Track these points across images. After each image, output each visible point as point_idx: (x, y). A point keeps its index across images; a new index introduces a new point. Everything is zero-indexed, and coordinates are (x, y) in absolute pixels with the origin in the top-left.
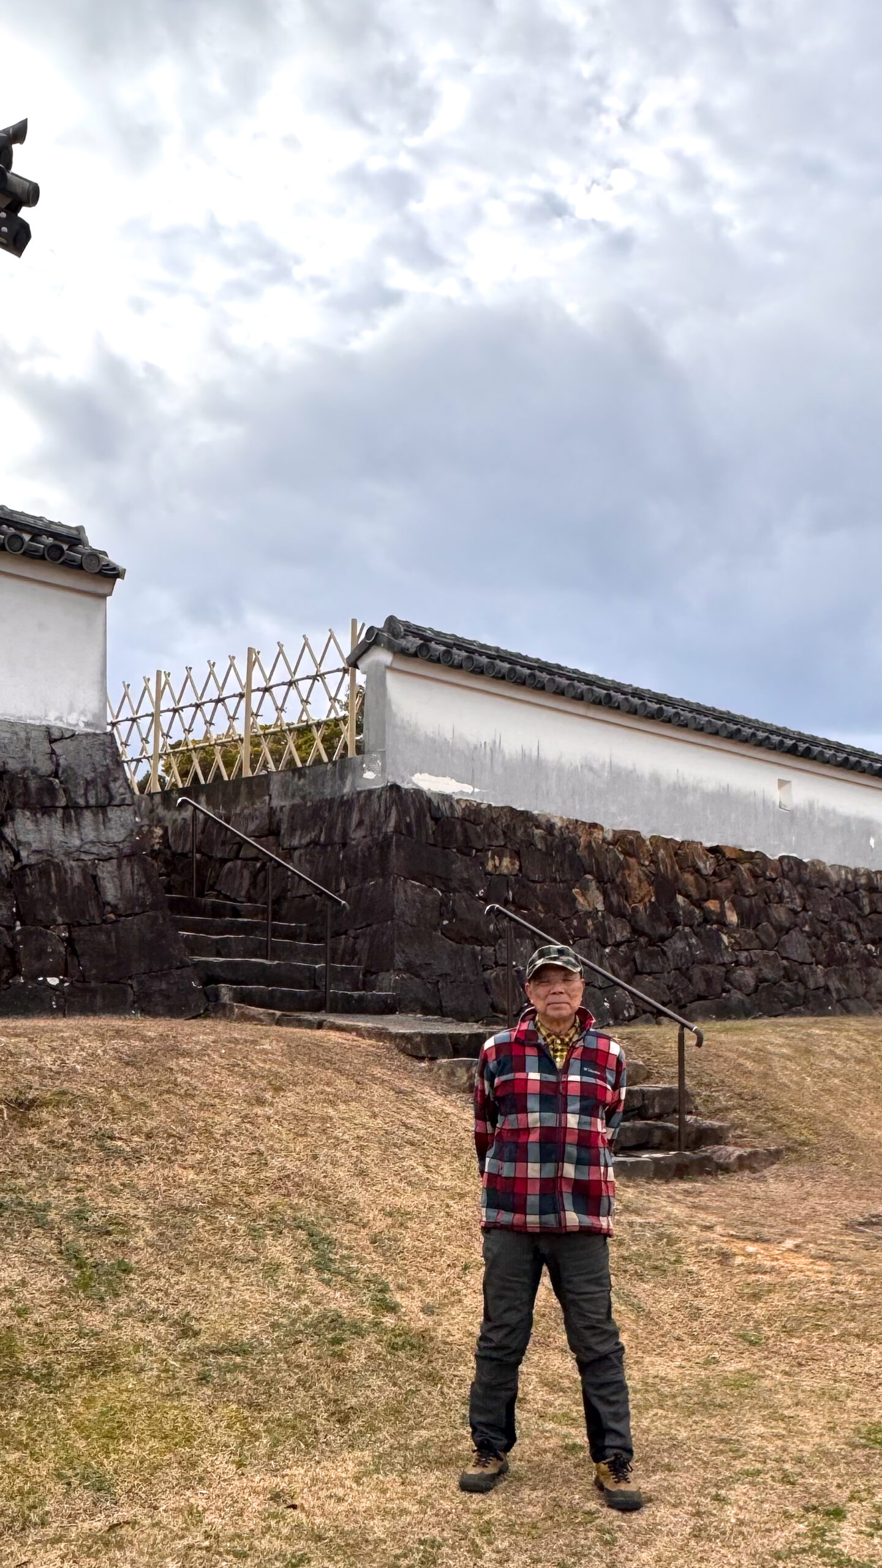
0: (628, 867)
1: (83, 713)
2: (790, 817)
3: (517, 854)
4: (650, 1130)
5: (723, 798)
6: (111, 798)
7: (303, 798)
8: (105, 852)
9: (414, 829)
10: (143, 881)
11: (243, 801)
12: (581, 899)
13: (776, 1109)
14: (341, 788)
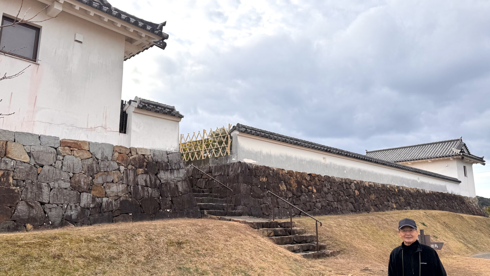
0: (291, 179)
1: (174, 147)
2: (326, 166)
3: (267, 177)
4: (309, 246)
5: (311, 162)
6: (180, 167)
7: (217, 164)
8: (179, 180)
9: (244, 172)
10: (187, 186)
11: (202, 165)
12: (281, 187)
13: (336, 240)
14: (227, 162)
